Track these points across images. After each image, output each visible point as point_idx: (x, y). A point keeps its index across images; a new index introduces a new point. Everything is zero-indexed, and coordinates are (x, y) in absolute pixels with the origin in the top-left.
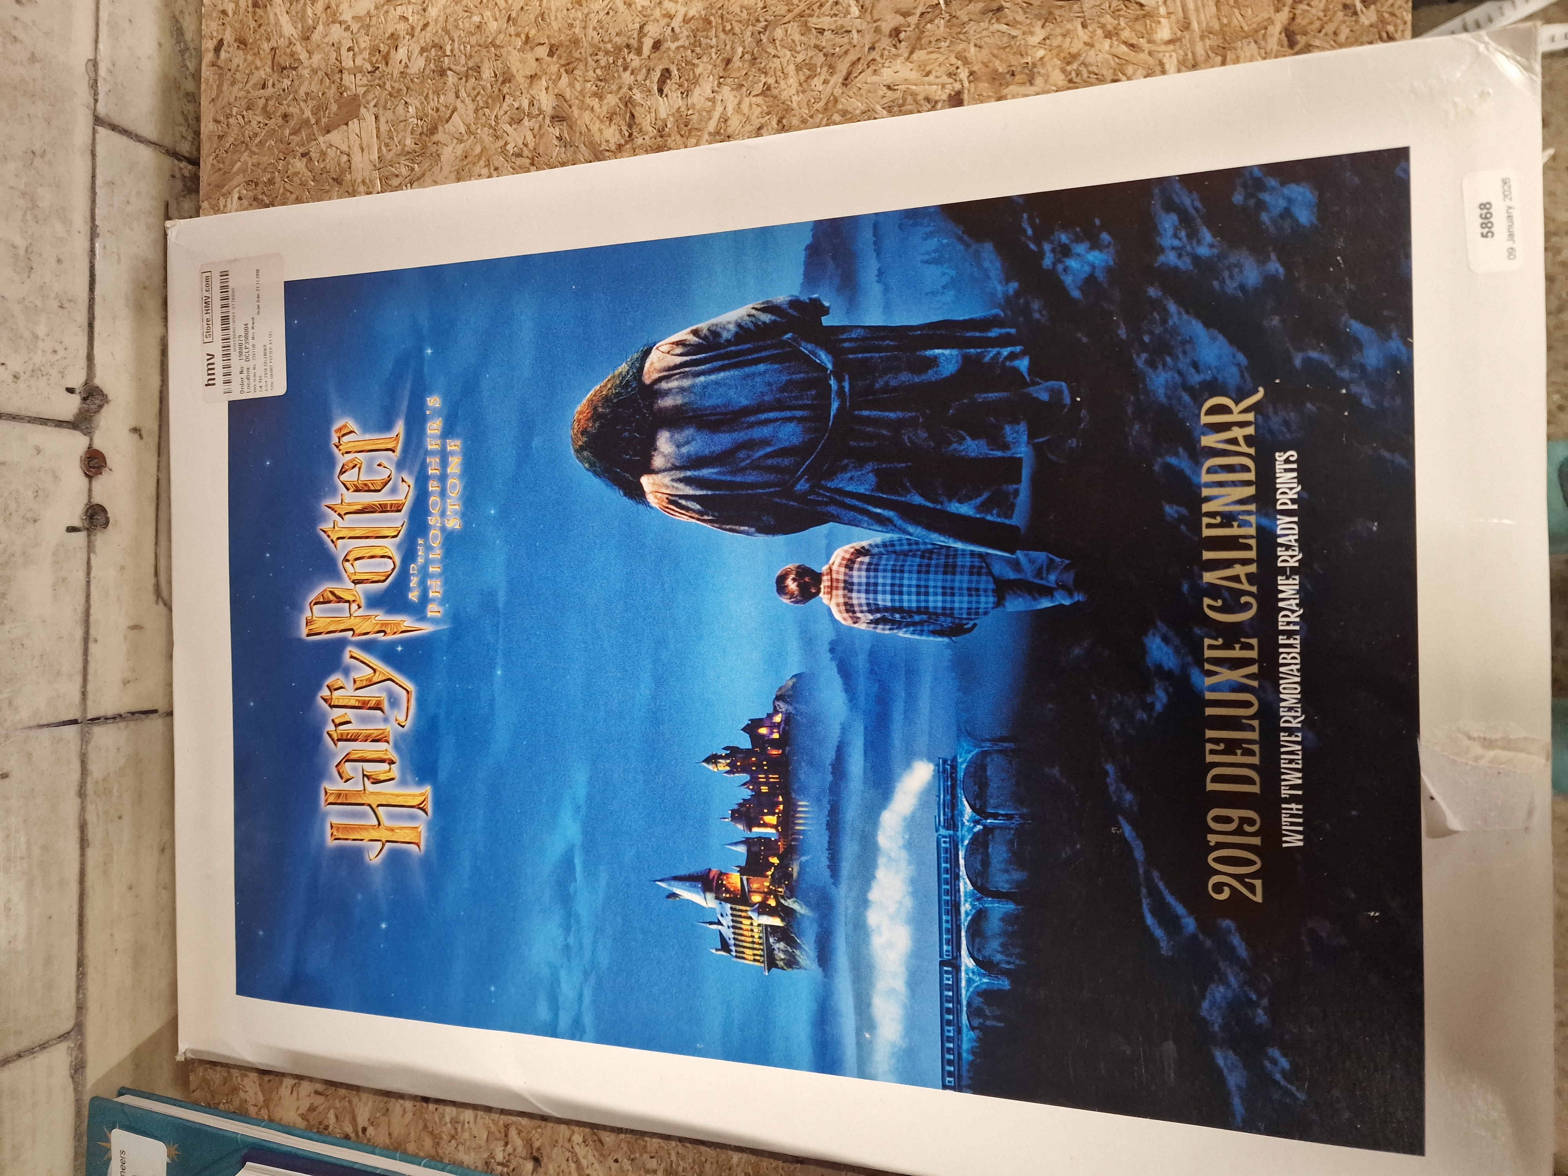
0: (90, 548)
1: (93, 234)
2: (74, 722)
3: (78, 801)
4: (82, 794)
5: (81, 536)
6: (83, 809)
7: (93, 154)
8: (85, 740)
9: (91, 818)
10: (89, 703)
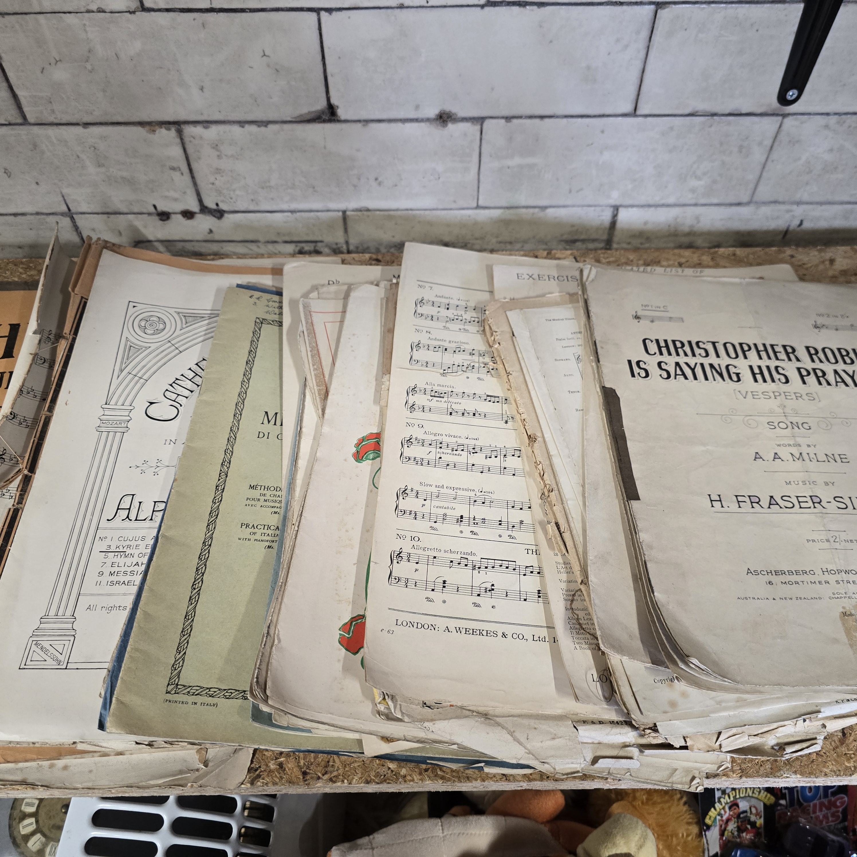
0: (150, 214)
1: (292, 212)
2: (69, 209)
3: (34, 212)
4: (37, 214)
5: (152, 210)
6: (32, 214)
7: (328, 211)
8: (63, 214)
9: (28, 217)
10: (80, 215)
